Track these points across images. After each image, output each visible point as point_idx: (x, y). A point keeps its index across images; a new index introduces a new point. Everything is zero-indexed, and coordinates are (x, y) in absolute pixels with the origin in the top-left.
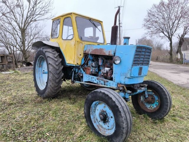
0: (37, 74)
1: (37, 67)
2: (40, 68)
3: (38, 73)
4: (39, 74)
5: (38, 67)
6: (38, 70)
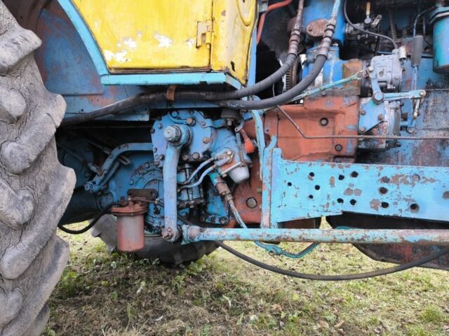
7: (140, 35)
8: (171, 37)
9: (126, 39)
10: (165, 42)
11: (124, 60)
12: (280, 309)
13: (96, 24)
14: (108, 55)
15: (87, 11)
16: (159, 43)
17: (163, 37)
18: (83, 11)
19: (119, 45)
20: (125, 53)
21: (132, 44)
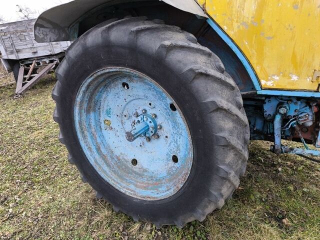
0: (85, 137)
1: (80, 113)
2: (92, 114)
3: (86, 132)
4: (93, 136)
5: (84, 114)
6: (85, 124)
7: (281, 74)
8: (299, 76)
9: (274, 75)
10: (295, 78)
11: (272, 85)
12: (293, 165)
13: (258, 68)
14: (263, 82)
15: (254, 62)
16: (292, 78)
17: (294, 76)
18: (251, 62)
19: (269, 78)
20: (272, 82)
21: (277, 78)
